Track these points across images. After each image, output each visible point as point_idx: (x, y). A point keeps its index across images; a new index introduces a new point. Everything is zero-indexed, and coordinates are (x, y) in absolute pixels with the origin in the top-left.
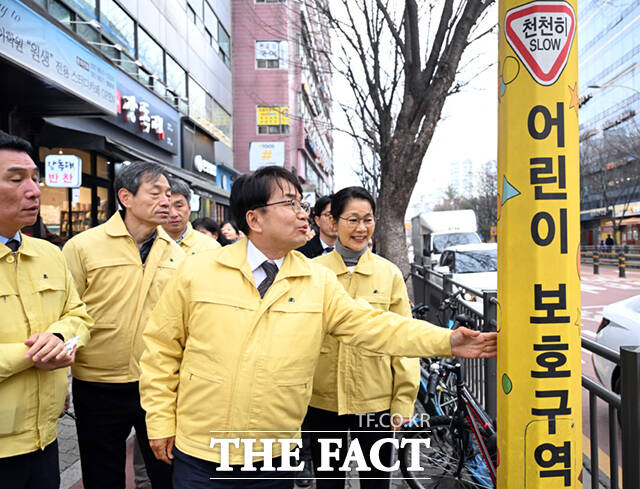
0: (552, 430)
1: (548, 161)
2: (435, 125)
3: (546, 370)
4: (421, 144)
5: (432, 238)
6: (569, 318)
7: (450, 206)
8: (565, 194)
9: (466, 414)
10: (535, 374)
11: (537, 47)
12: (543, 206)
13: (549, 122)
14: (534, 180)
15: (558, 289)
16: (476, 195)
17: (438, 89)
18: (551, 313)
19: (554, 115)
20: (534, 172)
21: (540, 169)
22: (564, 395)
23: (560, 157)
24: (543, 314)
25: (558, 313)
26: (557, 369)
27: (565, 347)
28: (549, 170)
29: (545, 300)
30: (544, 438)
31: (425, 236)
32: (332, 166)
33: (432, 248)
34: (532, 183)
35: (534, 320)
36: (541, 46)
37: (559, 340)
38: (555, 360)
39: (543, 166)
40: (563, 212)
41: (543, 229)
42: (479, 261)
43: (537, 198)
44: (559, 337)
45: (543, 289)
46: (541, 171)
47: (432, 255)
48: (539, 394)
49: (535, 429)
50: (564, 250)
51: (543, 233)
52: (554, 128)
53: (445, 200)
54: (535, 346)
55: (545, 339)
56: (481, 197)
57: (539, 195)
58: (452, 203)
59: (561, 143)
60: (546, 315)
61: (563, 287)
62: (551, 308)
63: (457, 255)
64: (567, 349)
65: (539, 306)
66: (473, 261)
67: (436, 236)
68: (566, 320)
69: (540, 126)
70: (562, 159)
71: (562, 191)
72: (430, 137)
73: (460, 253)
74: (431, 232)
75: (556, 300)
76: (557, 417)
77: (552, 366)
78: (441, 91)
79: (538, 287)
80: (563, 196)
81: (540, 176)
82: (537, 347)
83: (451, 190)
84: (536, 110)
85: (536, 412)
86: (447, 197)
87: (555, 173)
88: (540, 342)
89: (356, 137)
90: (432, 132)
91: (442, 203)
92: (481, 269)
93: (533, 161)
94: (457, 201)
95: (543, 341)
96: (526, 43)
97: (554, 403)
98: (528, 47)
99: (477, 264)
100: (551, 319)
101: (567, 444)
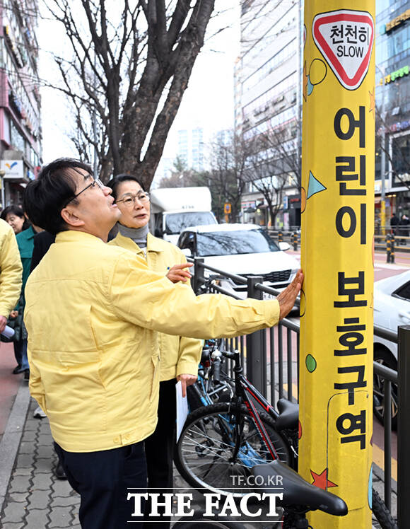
0: (351, 401)
1: (351, 160)
2: (182, 93)
3: (347, 348)
4: (168, 116)
5: (164, 217)
6: (366, 301)
7: (179, 180)
8: (365, 191)
9: (245, 399)
10: (338, 353)
11: (343, 54)
12: (347, 201)
13: (353, 124)
14: (339, 177)
15: (358, 276)
16: (208, 168)
17: (185, 55)
18: (352, 298)
19: (357, 118)
20: (339, 170)
21: (345, 167)
22: (361, 370)
23: (361, 156)
24: (345, 298)
25: (358, 298)
26: (356, 347)
27: (363, 327)
28: (352, 168)
29: (347, 287)
30: (345, 409)
31: (156, 215)
32: (40, 129)
33: (164, 229)
34: (337, 180)
35: (338, 305)
36: (347, 53)
37: (358, 322)
38: (354, 339)
39: (347, 164)
40: (363, 207)
41: (346, 222)
42: (220, 243)
43: (341, 194)
44: (358, 319)
45: (346, 277)
46: (345, 169)
47: (165, 235)
48: (341, 370)
49: (337, 401)
50: (363, 241)
51: (346, 225)
52: (357, 130)
53: (173, 173)
54: (338, 327)
55: (347, 321)
56: (213, 171)
57: (343, 191)
58: (181, 177)
59: (362, 144)
60: (348, 300)
61: (362, 274)
62: (352, 293)
63: (198, 237)
64: (364, 329)
65: (342, 291)
66: (214, 243)
67: (169, 215)
68: (364, 303)
69: (345, 127)
70: (363, 158)
71: (362, 188)
72: (177, 107)
73: (201, 234)
74: (163, 210)
75: (356, 286)
76: (355, 389)
77: (352, 345)
78: (189, 57)
79: (341, 275)
80: (363, 192)
81: (344, 173)
82: (340, 329)
83: (179, 161)
84: (341, 112)
85: (338, 386)
86: (175, 170)
87: (357, 171)
88: (342, 324)
89: (73, 96)
90: (179, 101)
91: (169, 176)
92: (223, 251)
93: (339, 159)
94: (186, 174)
95: (345, 323)
96: (334, 48)
97: (353, 377)
98: (335, 52)
99: (218, 246)
100: (352, 303)
101: (363, 413)
